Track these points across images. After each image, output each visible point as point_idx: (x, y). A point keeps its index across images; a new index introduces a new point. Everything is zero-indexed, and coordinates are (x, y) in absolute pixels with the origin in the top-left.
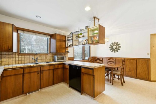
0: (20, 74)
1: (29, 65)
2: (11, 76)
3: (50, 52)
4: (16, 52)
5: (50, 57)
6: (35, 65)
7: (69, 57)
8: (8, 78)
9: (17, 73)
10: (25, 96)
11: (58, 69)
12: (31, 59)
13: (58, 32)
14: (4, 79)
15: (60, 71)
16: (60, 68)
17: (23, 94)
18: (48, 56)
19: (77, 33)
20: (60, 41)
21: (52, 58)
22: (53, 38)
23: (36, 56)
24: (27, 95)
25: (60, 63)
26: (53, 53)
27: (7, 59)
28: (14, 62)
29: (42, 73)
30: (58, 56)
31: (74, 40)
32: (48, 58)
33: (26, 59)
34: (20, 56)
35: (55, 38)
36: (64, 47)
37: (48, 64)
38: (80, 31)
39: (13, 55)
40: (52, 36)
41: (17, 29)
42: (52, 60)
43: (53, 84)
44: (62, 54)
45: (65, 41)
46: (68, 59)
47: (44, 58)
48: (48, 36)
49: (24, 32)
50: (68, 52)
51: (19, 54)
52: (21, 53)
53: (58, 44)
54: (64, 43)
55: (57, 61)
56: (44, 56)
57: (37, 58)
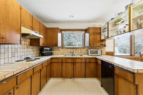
0: (60, 62)
1: (67, 56)
2: (55, 62)
3: (85, 46)
4: (61, 47)
5: (84, 51)
6: (71, 57)
7: (106, 51)
8: (54, 64)
9: (58, 62)
10: (63, 80)
11: (90, 62)
12: (68, 51)
13: (91, 25)
14: (52, 64)
15: (92, 66)
16: (92, 63)
17: (62, 77)
18: (83, 50)
19: (113, 20)
20: (94, 34)
21: (86, 52)
22: (87, 33)
23: (73, 50)
24: (64, 79)
25: (92, 57)
26: (87, 47)
27: (56, 51)
28: (60, 54)
29: (75, 64)
30: (91, 50)
31: (110, 30)
32: (83, 52)
33: (66, 52)
34: (63, 50)
35: (88, 32)
36: (98, 40)
37: (81, 57)
38: (117, 16)
39: (60, 49)
40: (86, 31)
41: (61, 30)
42: (86, 53)
43: (85, 77)
44: (98, 47)
45: (100, 34)
46: (105, 54)
47: (80, 51)
48: (82, 32)
49: (65, 32)
50: (105, 45)
51: (62, 48)
52: (64, 47)
53: (92, 37)
54: (98, 36)
55: (90, 55)
56: (80, 50)
57: (74, 51)
